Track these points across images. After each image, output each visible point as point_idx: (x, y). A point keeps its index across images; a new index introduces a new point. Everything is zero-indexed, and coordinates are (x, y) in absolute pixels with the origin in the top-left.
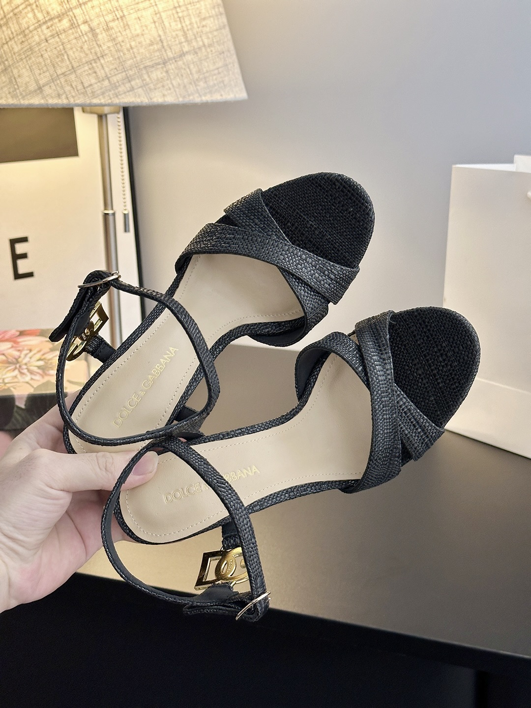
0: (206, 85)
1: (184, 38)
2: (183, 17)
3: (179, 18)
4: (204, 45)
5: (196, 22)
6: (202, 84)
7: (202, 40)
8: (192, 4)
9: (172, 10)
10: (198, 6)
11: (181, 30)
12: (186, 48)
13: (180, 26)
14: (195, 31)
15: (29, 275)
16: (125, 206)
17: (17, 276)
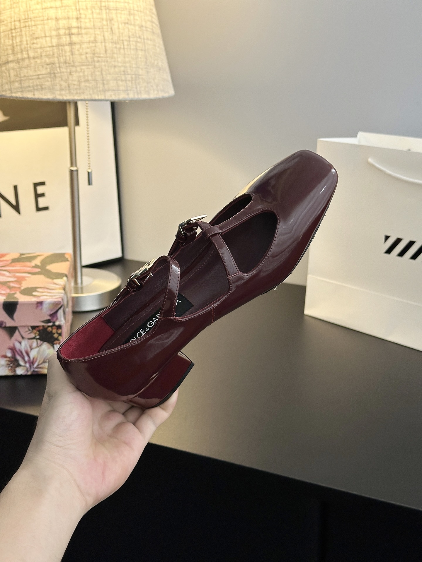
0: (19, 86)
1: (12, 51)
2: (16, 37)
4: (29, 58)
5: (27, 41)
6: (17, 85)
7: (28, 54)
8: (27, 28)
9: (8, 31)
10: (34, 28)
11: (11, 45)
12: (11, 58)
13: (11, 42)
14: (23, 47)
15: (46, 208)
16: (89, 166)
17: (38, 209)
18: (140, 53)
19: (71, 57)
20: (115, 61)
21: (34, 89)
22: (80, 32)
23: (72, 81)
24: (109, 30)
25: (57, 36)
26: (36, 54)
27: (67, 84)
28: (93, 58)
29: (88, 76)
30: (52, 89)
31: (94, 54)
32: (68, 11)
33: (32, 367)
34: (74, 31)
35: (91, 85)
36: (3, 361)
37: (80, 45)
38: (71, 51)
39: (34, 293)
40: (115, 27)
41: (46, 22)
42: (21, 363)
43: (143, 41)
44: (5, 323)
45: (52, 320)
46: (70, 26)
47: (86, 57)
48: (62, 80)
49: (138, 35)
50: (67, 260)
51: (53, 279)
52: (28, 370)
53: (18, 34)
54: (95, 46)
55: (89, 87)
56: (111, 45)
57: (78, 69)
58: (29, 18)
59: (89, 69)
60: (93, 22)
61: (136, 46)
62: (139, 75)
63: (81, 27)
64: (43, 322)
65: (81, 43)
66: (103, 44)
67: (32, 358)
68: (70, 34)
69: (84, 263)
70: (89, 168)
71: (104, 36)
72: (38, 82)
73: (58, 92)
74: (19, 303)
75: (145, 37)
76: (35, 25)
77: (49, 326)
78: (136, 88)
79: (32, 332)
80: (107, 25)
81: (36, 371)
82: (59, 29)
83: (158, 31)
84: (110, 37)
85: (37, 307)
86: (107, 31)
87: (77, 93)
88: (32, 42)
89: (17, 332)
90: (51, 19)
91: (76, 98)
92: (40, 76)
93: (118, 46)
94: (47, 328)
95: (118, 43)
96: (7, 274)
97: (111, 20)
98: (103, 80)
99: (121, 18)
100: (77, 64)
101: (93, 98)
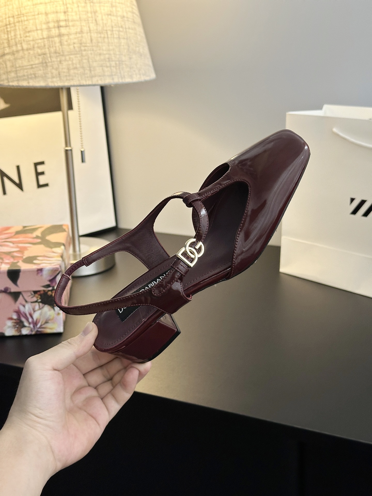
0: (15, 76)
1: (8, 44)
2: (10, 31)
3: (8, 31)
4: (23, 49)
5: (20, 35)
6: (13, 75)
8: (21, 23)
9: (4, 26)
10: (26, 23)
11: (6, 39)
12: (7, 50)
13: (6, 36)
14: (17, 40)
15: (46, 185)
16: (82, 146)
17: (39, 186)
18: (123, 41)
19: (60, 47)
20: (100, 50)
21: (28, 78)
22: (68, 25)
23: (62, 69)
24: (94, 21)
25: (47, 29)
26: (29, 46)
27: (57, 72)
28: (80, 47)
29: (76, 64)
30: (44, 77)
31: (81, 44)
32: (56, 6)
33: (36, 327)
34: (62, 24)
35: (79, 72)
36: (10, 323)
37: (68, 36)
38: (61, 42)
39: (35, 262)
40: (99, 18)
41: (36, 17)
42: (26, 324)
43: (125, 30)
44: (10, 289)
45: (51, 285)
46: (59, 20)
47: (74, 47)
48: (53, 68)
49: (120, 25)
50: (64, 231)
51: (51, 248)
52: (33, 330)
53: (13, 29)
54: (82, 37)
55: (78, 74)
56: (96, 35)
57: (67, 58)
58: (22, 14)
59: (77, 57)
60: (79, 15)
61: (119, 35)
62: (123, 61)
63: (68, 20)
64: (44, 287)
65: (69, 34)
66: (89, 34)
67: (35, 319)
68: (59, 27)
69: (81, 233)
70: (81, 147)
71: (89, 27)
72: (31, 71)
73: (50, 80)
74: (22, 271)
75: (127, 27)
76: (27, 20)
77: (49, 291)
78: (120, 73)
79: (34, 296)
80: (92, 17)
81: (40, 331)
82: (48, 23)
83: (138, 20)
84: (95, 28)
85: (38, 274)
86: (92, 23)
87: (67, 80)
88: (25, 35)
89: (21, 297)
90: (41, 14)
91: (67, 84)
92: (34, 66)
93: (102, 36)
94: (47, 293)
95: (102, 32)
96: (11, 245)
97: (95, 12)
98: (90, 67)
99: (104, 10)
100: (66, 53)
101: (82, 84)
